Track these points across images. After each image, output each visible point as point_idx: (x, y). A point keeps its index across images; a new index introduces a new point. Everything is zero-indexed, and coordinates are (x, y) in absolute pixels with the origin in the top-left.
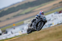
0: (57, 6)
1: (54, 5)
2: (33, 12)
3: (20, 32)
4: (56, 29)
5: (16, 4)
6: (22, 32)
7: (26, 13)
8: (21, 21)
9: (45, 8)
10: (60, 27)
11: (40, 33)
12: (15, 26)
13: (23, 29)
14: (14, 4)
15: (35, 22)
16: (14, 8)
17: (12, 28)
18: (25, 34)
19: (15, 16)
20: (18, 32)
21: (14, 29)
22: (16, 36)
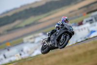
0: (76, 14)
1: (71, 12)
2: (38, 23)
3: (17, 56)
4: (73, 51)
5: (11, 10)
6: (21, 55)
7: (27, 26)
8: (18, 37)
9: (56, 18)
10: (79, 48)
11: (49, 56)
12: (9, 45)
13: (22, 51)
14: (8, 12)
15: (56, 35)
16: (8, 17)
17: (5, 49)
18: (25, 59)
19: (9, 31)
20: (14, 56)
21: (8, 50)
22: (11, 62)
